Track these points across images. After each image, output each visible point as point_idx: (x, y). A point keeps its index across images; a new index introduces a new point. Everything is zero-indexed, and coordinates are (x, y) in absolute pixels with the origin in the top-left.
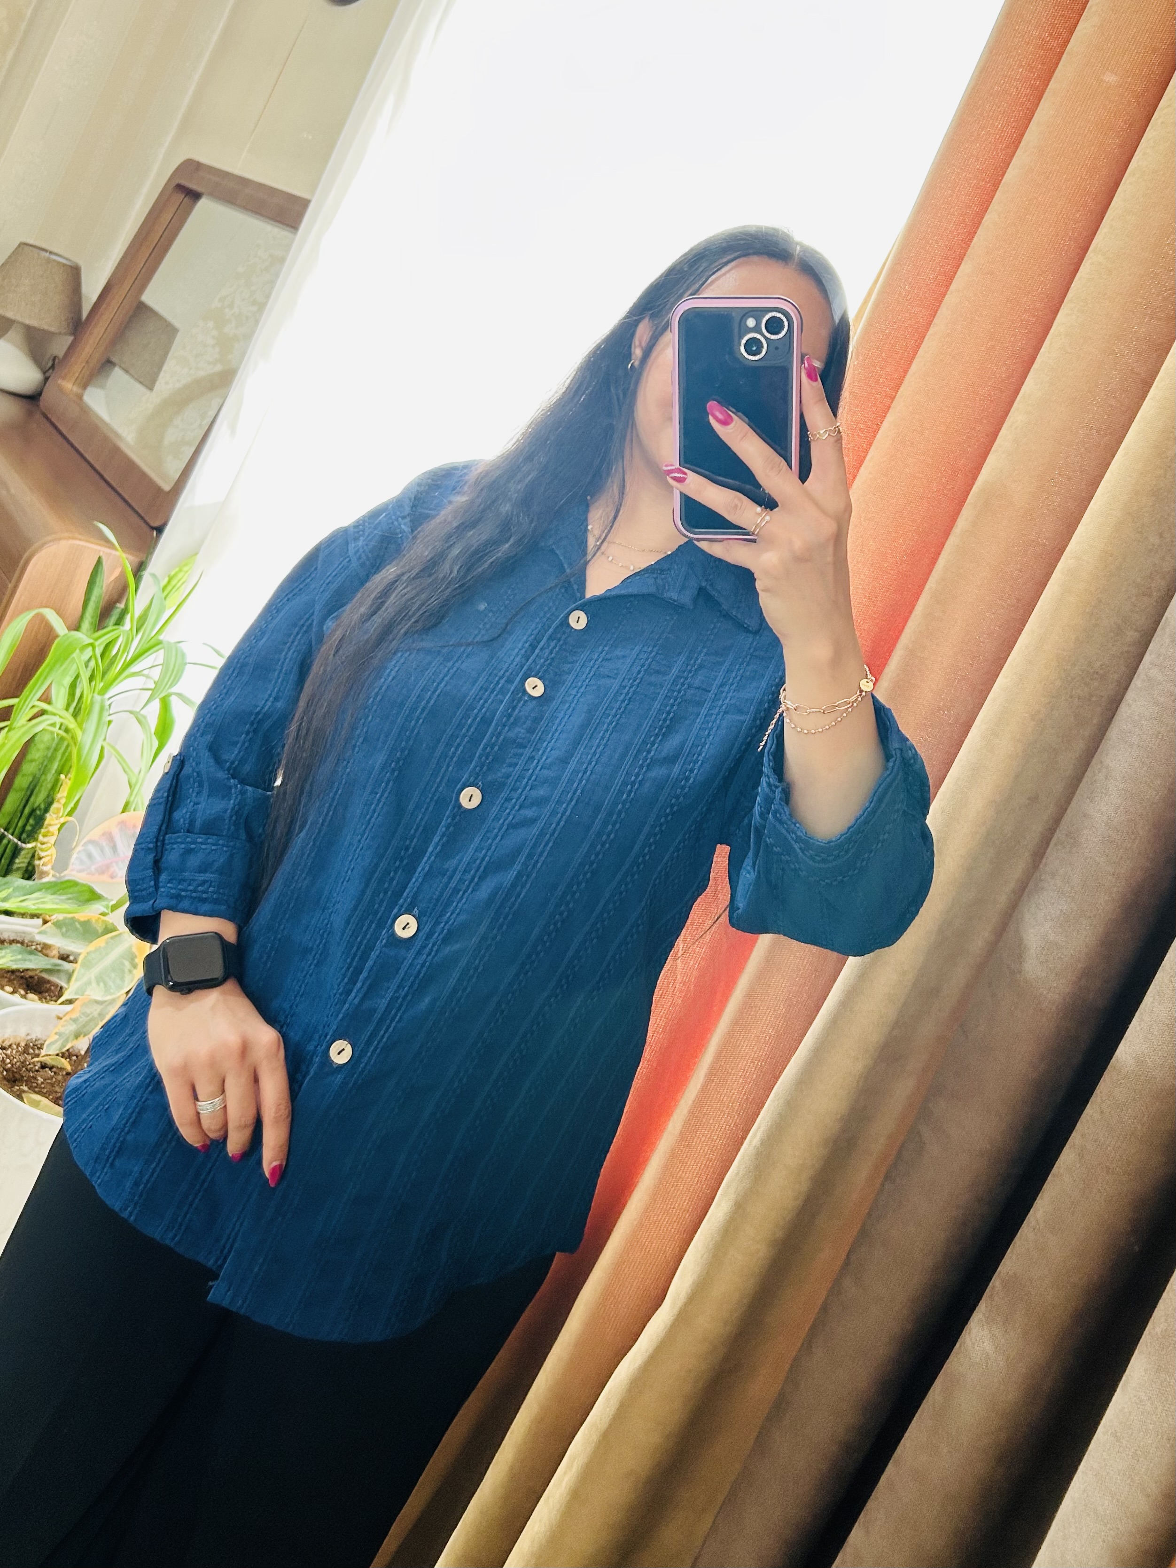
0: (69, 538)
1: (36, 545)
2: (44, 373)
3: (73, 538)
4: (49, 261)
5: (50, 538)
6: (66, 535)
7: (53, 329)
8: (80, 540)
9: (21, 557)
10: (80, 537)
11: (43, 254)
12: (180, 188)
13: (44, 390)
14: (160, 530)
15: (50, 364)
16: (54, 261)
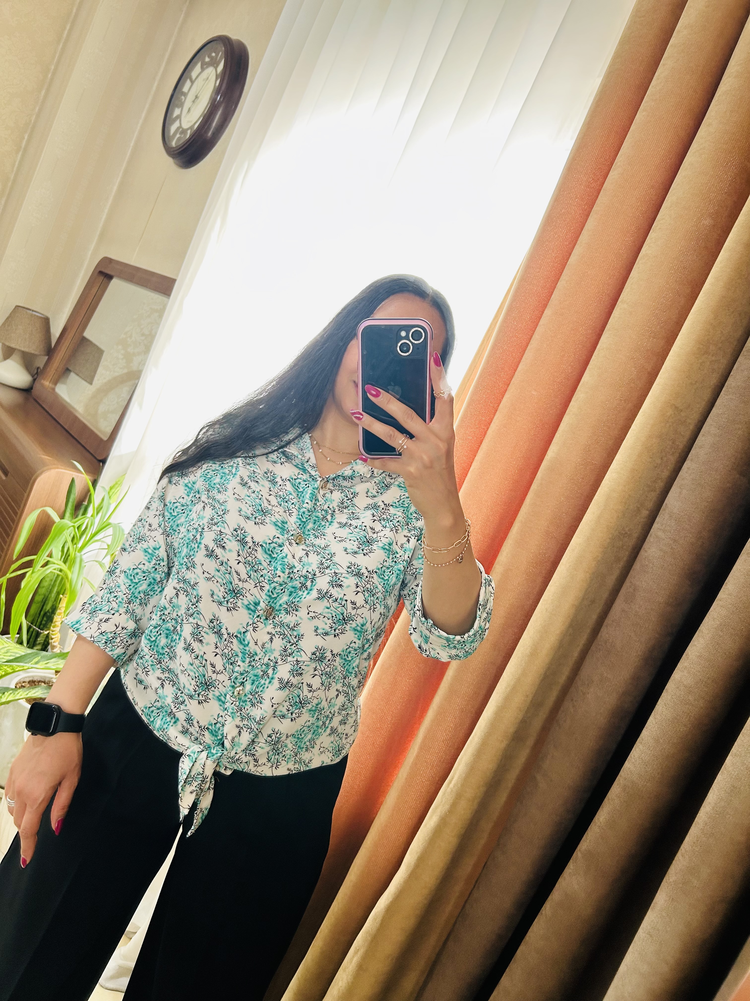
0: (55, 468)
1: (38, 472)
2: (33, 377)
3: (57, 468)
4: (32, 315)
5: (45, 468)
6: (54, 466)
7: (36, 353)
8: (61, 469)
9: (31, 479)
10: (62, 467)
11: (28, 311)
12: (101, 273)
13: (34, 386)
14: (104, 461)
15: (36, 371)
16: (35, 315)
